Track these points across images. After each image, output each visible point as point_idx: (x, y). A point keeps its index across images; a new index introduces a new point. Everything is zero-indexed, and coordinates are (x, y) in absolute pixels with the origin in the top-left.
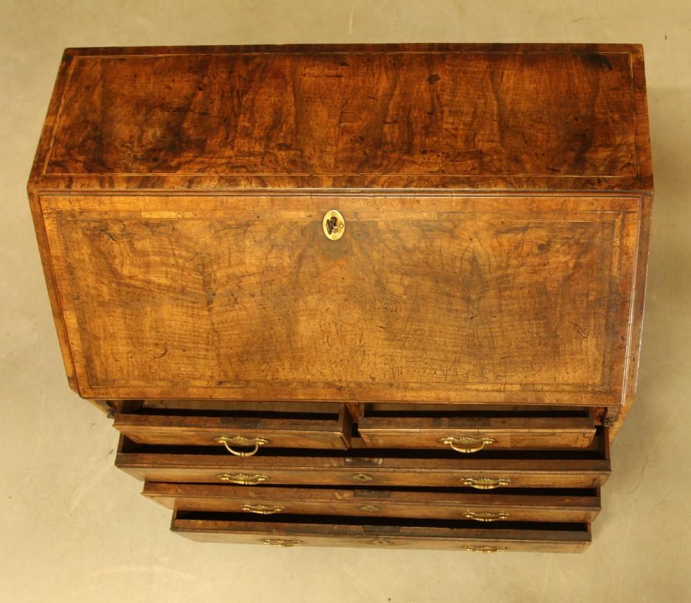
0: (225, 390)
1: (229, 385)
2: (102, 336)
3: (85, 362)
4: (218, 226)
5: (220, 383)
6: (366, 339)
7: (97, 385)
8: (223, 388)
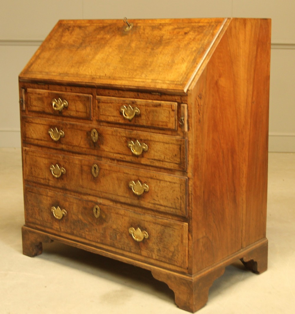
2: (41, 58)
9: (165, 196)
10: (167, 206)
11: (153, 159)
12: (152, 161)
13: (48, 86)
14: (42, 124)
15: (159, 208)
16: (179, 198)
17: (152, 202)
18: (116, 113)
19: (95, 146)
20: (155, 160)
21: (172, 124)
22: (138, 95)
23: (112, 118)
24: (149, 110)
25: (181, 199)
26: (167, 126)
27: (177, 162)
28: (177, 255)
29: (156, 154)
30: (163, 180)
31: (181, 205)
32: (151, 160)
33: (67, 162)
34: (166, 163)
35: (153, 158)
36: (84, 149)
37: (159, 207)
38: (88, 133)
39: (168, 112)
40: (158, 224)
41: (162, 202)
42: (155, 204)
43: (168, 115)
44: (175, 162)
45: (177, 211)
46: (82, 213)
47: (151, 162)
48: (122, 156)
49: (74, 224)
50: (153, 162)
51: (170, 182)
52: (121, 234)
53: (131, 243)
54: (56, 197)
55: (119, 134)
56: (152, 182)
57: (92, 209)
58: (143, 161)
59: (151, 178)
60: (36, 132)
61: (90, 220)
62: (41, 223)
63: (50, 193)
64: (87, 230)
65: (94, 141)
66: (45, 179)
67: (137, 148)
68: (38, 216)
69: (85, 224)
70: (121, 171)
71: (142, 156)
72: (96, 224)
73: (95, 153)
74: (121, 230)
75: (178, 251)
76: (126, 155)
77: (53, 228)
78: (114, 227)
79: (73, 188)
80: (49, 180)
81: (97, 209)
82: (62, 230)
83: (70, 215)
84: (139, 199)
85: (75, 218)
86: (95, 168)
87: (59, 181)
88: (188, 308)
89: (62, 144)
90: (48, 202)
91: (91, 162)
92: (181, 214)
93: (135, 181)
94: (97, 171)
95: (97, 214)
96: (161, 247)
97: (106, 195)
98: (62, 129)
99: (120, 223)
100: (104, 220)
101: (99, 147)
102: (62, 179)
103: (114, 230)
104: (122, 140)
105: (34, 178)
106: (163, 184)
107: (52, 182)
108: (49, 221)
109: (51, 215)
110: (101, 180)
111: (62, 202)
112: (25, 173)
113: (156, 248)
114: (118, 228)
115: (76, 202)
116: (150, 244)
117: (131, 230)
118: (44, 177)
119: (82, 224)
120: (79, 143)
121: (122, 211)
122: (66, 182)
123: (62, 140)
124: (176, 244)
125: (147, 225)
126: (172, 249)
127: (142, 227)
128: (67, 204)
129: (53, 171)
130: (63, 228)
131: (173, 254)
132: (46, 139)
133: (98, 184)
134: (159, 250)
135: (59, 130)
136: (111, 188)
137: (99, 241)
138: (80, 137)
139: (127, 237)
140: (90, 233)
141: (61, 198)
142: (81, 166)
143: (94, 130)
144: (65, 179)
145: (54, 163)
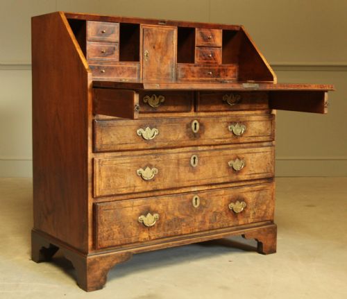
9: (259, 165)
10: (261, 173)
11: (250, 137)
14: (128, 126)
15: (254, 177)
16: (270, 163)
17: (249, 173)
19: (195, 137)
20: (252, 137)
23: (214, 106)
27: (269, 135)
28: (268, 212)
29: (252, 131)
30: (258, 152)
32: (248, 138)
33: (161, 159)
34: (261, 137)
35: (250, 135)
36: (182, 143)
37: (254, 175)
38: (189, 126)
40: (254, 191)
41: (257, 172)
42: (251, 174)
44: (267, 135)
45: (268, 174)
46: (179, 210)
48: (222, 140)
49: (168, 225)
50: (250, 139)
51: (263, 152)
52: (221, 214)
53: (230, 219)
54: (145, 203)
55: (220, 121)
56: (249, 156)
57: (191, 201)
58: (241, 140)
59: (248, 153)
60: (119, 136)
61: (188, 213)
62: (122, 242)
63: (137, 202)
64: (185, 224)
65: (195, 132)
66: (130, 187)
67: (238, 130)
68: (117, 235)
69: (182, 220)
70: (222, 154)
71: (241, 136)
72: (195, 214)
73: (195, 143)
74: (221, 210)
75: (269, 208)
76: (227, 138)
77: (140, 240)
78: (215, 209)
79: (167, 186)
80: (135, 187)
81: (196, 199)
82: (152, 238)
83: (164, 217)
84: (237, 174)
85: (170, 217)
86: (194, 158)
87: (149, 183)
88: (273, 250)
89: (155, 142)
90: (134, 213)
91: (190, 154)
92: (271, 176)
93: (234, 160)
94: (196, 160)
95: (196, 204)
96: (255, 210)
97: (205, 182)
98: (156, 127)
99: (220, 203)
100: (204, 207)
101: (200, 137)
102: (153, 180)
103: (215, 212)
104: (223, 125)
105: (113, 190)
106: (258, 155)
107: (139, 188)
108: (134, 235)
109: (138, 227)
110: (201, 168)
111: (153, 206)
112: (97, 188)
113: (252, 212)
114: (218, 209)
115: (171, 200)
116: (247, 211)
117: (232, 205)
118: (128, 185)
119: (178, 221)
120: (176, 137)
121: (222, 192)
122: (158, 182)
123: (155, 139)
124: (268, 202)
125: (245, 195)
126: (264, 207)
127: (241, 199)
128: (160, 206)
129: (143, 175)
130: (153, 234)
131: (266, 212)
132: (134, 141)
133: (197, 173)
134: (254, 213)
135: (151, 128)
136: (211, 173)
137: (197, 230)
138: (178, 131)
139: (227, 214)
140: (188, 226)
141: (152, 203)
142: (178, 160)
143: (196, 121)
144: (157, 179)
145: (143, 166)
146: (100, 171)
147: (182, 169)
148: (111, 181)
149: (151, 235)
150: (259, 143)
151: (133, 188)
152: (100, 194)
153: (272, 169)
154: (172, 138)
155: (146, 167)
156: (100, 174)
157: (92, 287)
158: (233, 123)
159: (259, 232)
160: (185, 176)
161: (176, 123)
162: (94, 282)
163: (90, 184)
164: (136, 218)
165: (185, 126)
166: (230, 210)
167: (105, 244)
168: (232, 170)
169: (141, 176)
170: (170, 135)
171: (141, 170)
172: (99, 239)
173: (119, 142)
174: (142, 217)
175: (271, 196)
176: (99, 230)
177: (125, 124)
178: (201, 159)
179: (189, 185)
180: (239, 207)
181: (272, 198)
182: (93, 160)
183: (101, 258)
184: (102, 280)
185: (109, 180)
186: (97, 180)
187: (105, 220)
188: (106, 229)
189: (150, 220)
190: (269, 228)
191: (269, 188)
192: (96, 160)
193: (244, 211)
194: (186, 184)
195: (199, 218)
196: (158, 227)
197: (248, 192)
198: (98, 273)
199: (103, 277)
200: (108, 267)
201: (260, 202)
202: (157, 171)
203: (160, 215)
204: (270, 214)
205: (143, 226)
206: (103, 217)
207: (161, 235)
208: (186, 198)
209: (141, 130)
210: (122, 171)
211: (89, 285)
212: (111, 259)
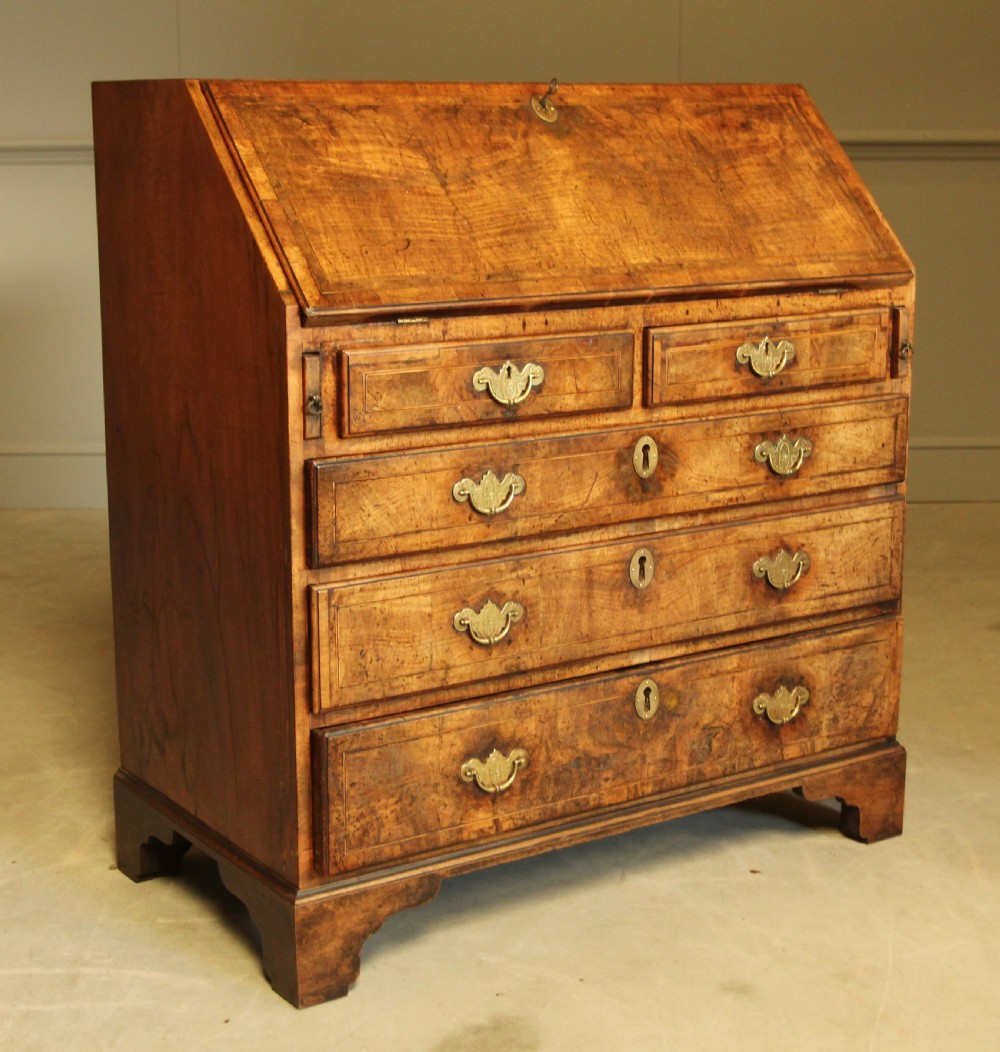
0: (498, 285)
1: (501, 279)
2: (321, 230)
3: (305, 262)
4: (425, 110)
5: (489, 277)
6: (630, 215)
7: (330, 290)
8: (496, 283)
9: (852, 563)
10: (857, 590)
11: (824, 475)
12: (823, 479)
13: (445, 324)
14: (424, 472)
15: (834, 604)
16: (888, 555)
17: (819, 593)
18: (721, 369)
19: (644, 490)
20: (829, 474)
21: (880, 365)
22: (778, 304)
23: (708, 385)
24: (821, 341)
25: (892, 555)
26: (866, 373)
27: (886, 463)
28: (879, 711)
29: (833, 457)
30: (850, 521)
31: (891, 571)
32: (818, 480)
33: (532, 573)
34: (859, 474)
35: (825, 471)
36: (602, 513)
37: (835, 599)
38: (624, 457)
39: (870, 335)
40: (836, 649)
41: (844, 585)
42: (824, 597)
43: (870, 343)
44: (881, 464)
45: (881, 590)
46: (591, 731)
47: (818, 484)
48: (733, 494)
49: (557, 781)
50: (825, 482)
51: (866, 522)
52: (728, 730)
53: (755, 743)
54: (482, 719)
55: (727, 432)
56: (820, 539)
57: (630, 698)
58: (797, 488)
59: (818, 529)
60: (393, 509)
61: (620, 737)
62: (408, 848)
63: (454, 715)
64: (609, 774)
65: (645, 474)
66: (431, 669)
67: (785, 456)
68: (391, 828)
69: (601, 761)
70: (730, 538)
71: (796, 475)
72: (645, 740)
73: (646, 509)
74: (728, 719)
75: (883, 697)
76: (747, 486)
77: (465, 836)
78: (707, 718)
79: (552, 656)
80: (448, 668)
81: (647, 691)
82: (506, 826)
83: (542, 758)
84: (780, 601)
85: (562, 757)
86: (642, 560)
87: (495, 653)
88: (891, 828)
89: (515, 520)
90: (443, 754)
91: (627, 547)
92: (890, 596)
93: (772, 554)
94: (649, 566)
95: (648, 707)
96: (839, 709)
97: (677, 632)
98: (515, 469)
99: (725, 698)
100: (674, 714)
101: (660, 489)
102: (508, 641)
103: (706, 728)
104: (737, 445)
105: (376, 687)
106: (848, 535)
107: (460, 671)
108: (445, 823)
109: (458, 796)
110: (663, 590)
111: (508, 726)
112: (325, 684)
113: (826, 718)
114: (717, 717)
115: (566, 701)
116: (812, 715)
117: (762, 701)
118: (426, 664)
119: (590, 766)
120: (583, 497)
121: (732, 661)
122: (524, 648)
123: (515, 507)
124: (878, 680)
125: (804, 666)
126: (867, 699)
127: (792, 679)
128: (531, 725)
129: (473, 629)
130: (508, 816)
131: (871, 711)
132: (442, 523)
133: (651, 607)
134: (835, 719)
135: (500, 475)
136: (696, 603)
137: (649, 789)
138: (588, 476)
139: (745, 731)
140: (620, 780)
141: (504, 716)
142: (589, 571)
143: (646, 440)
144: (521, 638)
145: (474, 598)
146: (331, 628)
147: (601, 598)
148: (370, 655)
149: (502, 816)
150: (855, 495)
151: (441, 674)
152: (334, 703)
153: (896, 572)
154: (570, 500)
155: (484, 600)
156: (332, 638)
157: (315, 994)
158: (770, 435)
159: (848, 775)
160: (612, 620)
161: (582, 451)
162: (320, 977)
163: (299, 671)
164: (451, 768)
165: (612, 459)
166: (755, 717)
167: (353, 857)
168: (762, 587)
169: (468, 631)
170: (562, 493)
171: (467, 613)
172: (332, 846)
173: (392, 530)
174: (473, 763)
175: (887, 662)
176: (334, 816)
177: (414, 468)
178: (665, 561)
179: (625, 647)
180: (784, 705)
181: (894, 667)
182: (308, 592)
183: (341, 901)
184: (345, 970)
185: (362, 654)
186: (324, 658)
187: (352, 785)
188: (353, 811)
189: (495, 771)
190: (878, 761)
191: (885, 635)
192: (321, 590)
193: (801, 714)
194: (616, 644)
195: (658, 750)
196: (523, 790)
197: (813, 653)
198: (332, 948)
199: (347, 961)
200: (360, 929)
201: (854, 682)
202: (520, 611)
203: (531, 751)
204: (886, 719)
205: (475, 792)
206: (345, 774)
207: (534, 813)
208: (614, 692)
209: (466, 482)
210: (404, 621)
211: (302, 989)
212: (371, 902)
